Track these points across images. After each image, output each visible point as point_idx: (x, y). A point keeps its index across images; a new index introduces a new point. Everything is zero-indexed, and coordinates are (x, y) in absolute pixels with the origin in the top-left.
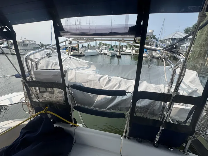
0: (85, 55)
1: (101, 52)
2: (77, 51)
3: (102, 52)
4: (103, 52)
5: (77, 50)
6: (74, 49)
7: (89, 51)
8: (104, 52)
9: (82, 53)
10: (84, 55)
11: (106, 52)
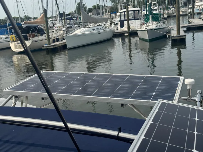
0: (69, 46)
1: (120, 30)
2: (44, 37)
3: (122, 26)
4: (125, 29)
5: (41, 32)
6: (33, 32)
7: (79, 31)
8: (129, 27)
9: (58, 40)
10: (64, 47)
11: (135, 25)
